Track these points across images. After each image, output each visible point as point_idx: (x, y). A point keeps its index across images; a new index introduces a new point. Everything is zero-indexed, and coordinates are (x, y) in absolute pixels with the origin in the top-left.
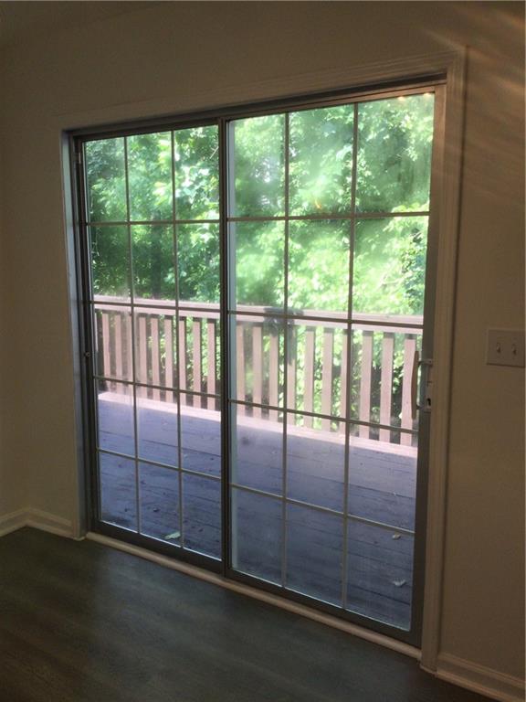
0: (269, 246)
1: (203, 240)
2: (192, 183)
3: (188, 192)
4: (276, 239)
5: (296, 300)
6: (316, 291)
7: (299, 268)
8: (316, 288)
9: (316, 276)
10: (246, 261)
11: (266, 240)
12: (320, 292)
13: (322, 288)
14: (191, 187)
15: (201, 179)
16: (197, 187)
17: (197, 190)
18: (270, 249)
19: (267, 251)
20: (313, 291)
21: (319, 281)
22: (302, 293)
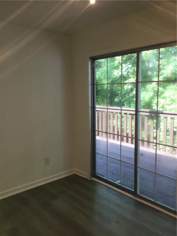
0: (151, 89)
1: (128, 88)
2: (126, 70)
4: (153, 87)
5: (161, 108)
6: (168, 105)
7: (162, 97)
9: (168, 99)
11: (150, 87)
13: (170, 103)
15: (129, 68)
17: (127, 72)
18: (151, 90)
19: (150, 91)
20: (167, 104)
21: (169, 101)
22: (163, 105)
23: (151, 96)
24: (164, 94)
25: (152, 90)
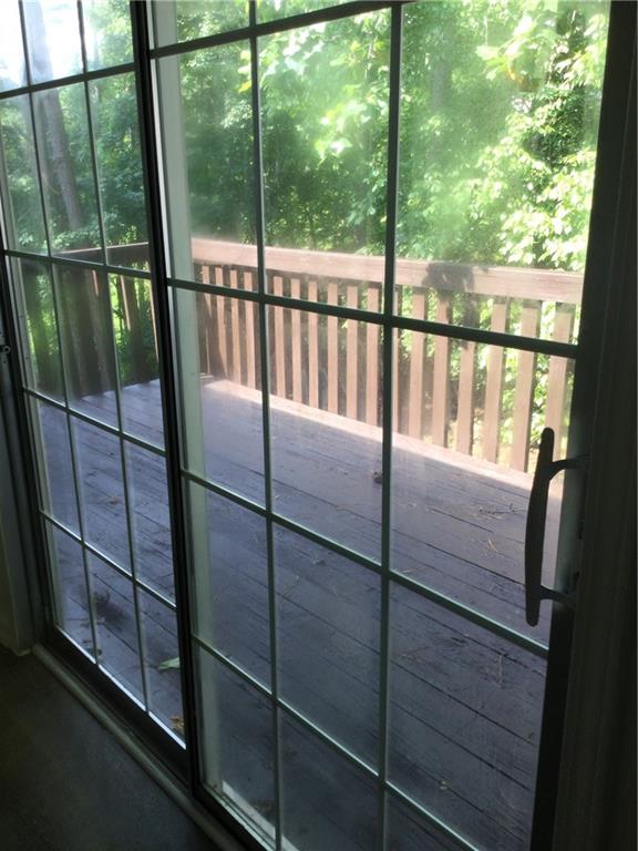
0: (494, 165)
1: (334, 150)
2: (298, 48)
3: (291, 64)
4: (506, 155)
5: (525, 250)
6: (558, 236)
7: (539, 199)
8: (559, 232)
9: (561, 211)
10: (462, 189)
11: (491, 155)
12: (565, 237)
13: (568, 230)
14: (297, 56)
15: (316, 40)
16: (307, 55)
17: (307, 61)
18: (496, 170)
19: (490, 174)
20: (553, 235)
21: (564, 219)
22: (536, 238)
23: (496, 200)
24: (548, 188)
25: (501, 169)
